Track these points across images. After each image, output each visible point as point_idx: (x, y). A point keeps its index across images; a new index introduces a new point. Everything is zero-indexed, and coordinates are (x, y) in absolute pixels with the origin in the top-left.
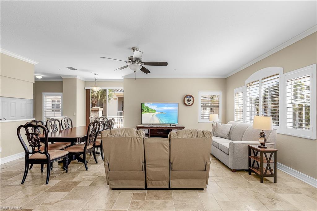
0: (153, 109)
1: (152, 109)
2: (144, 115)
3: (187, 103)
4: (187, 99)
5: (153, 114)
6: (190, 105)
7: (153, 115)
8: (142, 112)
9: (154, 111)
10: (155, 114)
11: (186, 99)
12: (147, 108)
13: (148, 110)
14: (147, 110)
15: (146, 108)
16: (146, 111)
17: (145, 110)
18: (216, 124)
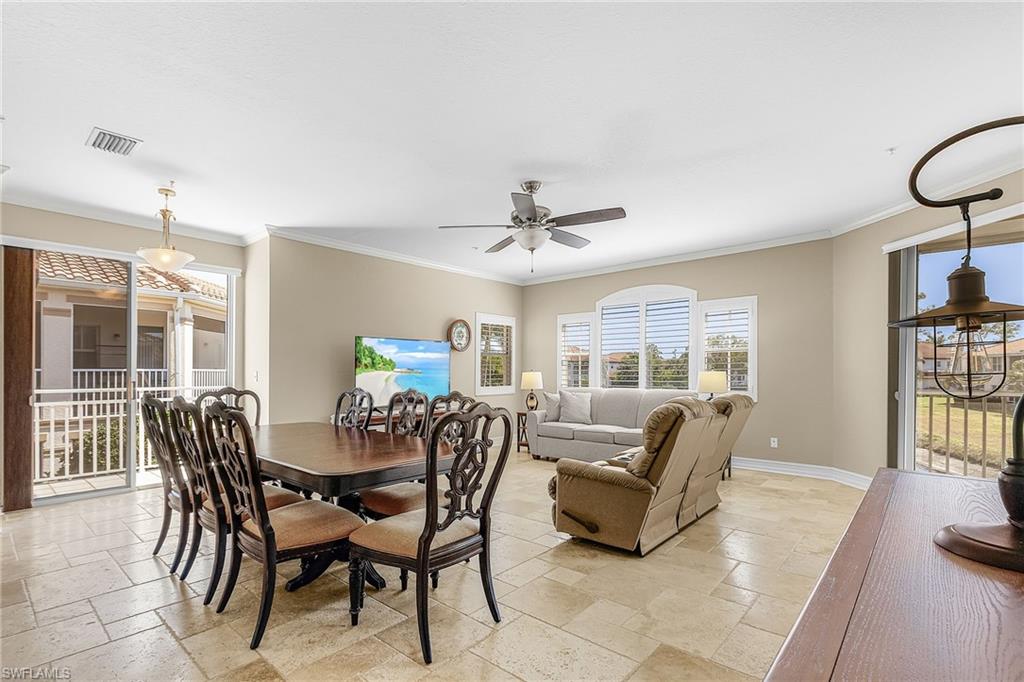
1: (384, 357)
2: (362, 377)
3: (456, 343)
4: (457, 330)
5: (388, 373)
6: (461, 351)
7: (387, 380)
8: (356, 367)
9: (390, 364)
10: (392, 374)
11: (455, 331)
12: (371, 352)
13: (373, 359)
14: (369, 360)
15: (367, 353)
16: (366, 365)
17: (364, 362)
18: (561, 393)
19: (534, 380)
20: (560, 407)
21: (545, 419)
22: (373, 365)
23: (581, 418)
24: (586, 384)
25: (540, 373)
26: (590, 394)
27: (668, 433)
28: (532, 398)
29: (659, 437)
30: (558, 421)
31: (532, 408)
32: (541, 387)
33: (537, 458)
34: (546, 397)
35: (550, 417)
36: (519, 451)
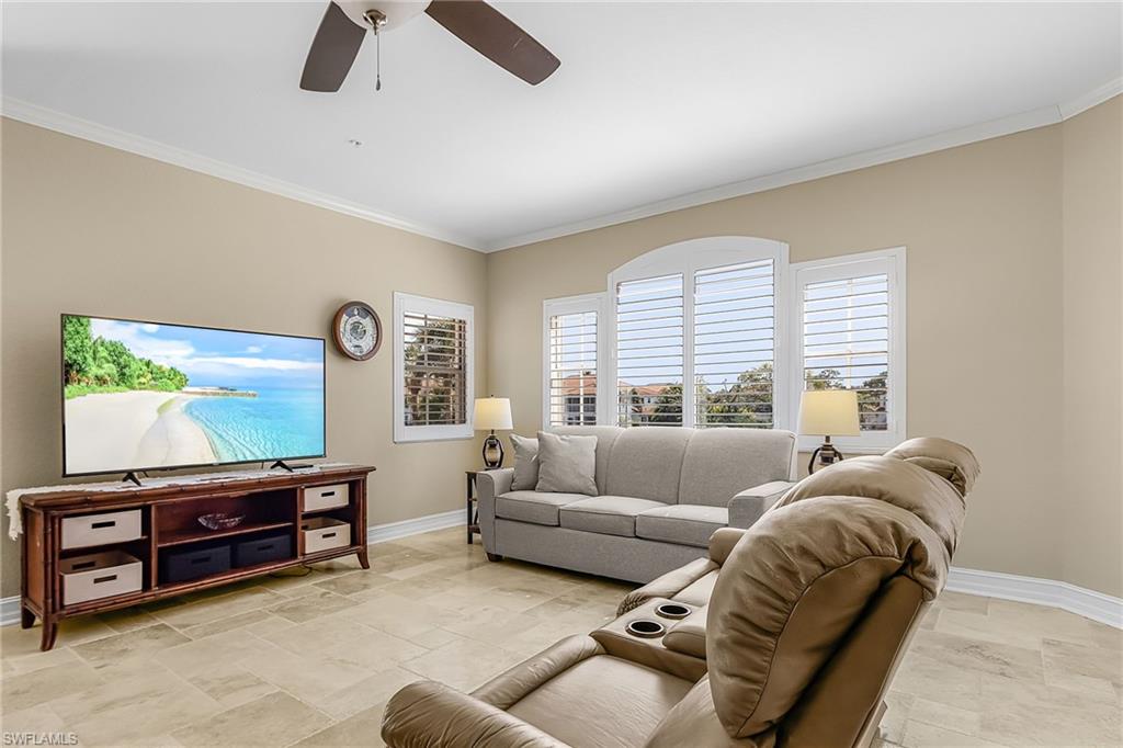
0: (166, 367)
1: (156, 362)
2: (81, 405)
3: (348, 343)
4: (351, 321)
5: (164, 397)
6: (362, 359)
7: (161, 410)
8: (64, 382)
9: (172, 378)
10: (179, 399)
11: (345, 323)
12: (117, 354)
13: (122, 368)
14: (109, 369)
15: (103, 353)
16: (101, 380)
17: (93, 370)
18: (540, 438)
19: (495, 412)
20: (538, 463)
21: (510, 485)
22: (123, 378)
23: (578, 483)
24: (591, 420)
25: (508, 400)
26: (594, 440)
27: (833, 652)
28: (493, 446)
29: (789, 672)
30: (533, 488)
31: (493, 464)
32: (512, 428)
33: (495, 559)
34: (515, 445)
35: (519, 482)
36: (470, 541)
